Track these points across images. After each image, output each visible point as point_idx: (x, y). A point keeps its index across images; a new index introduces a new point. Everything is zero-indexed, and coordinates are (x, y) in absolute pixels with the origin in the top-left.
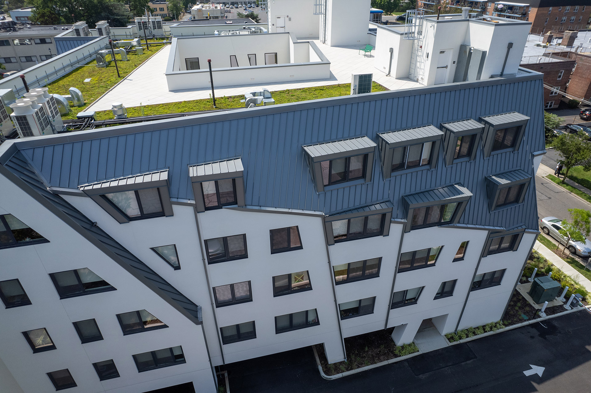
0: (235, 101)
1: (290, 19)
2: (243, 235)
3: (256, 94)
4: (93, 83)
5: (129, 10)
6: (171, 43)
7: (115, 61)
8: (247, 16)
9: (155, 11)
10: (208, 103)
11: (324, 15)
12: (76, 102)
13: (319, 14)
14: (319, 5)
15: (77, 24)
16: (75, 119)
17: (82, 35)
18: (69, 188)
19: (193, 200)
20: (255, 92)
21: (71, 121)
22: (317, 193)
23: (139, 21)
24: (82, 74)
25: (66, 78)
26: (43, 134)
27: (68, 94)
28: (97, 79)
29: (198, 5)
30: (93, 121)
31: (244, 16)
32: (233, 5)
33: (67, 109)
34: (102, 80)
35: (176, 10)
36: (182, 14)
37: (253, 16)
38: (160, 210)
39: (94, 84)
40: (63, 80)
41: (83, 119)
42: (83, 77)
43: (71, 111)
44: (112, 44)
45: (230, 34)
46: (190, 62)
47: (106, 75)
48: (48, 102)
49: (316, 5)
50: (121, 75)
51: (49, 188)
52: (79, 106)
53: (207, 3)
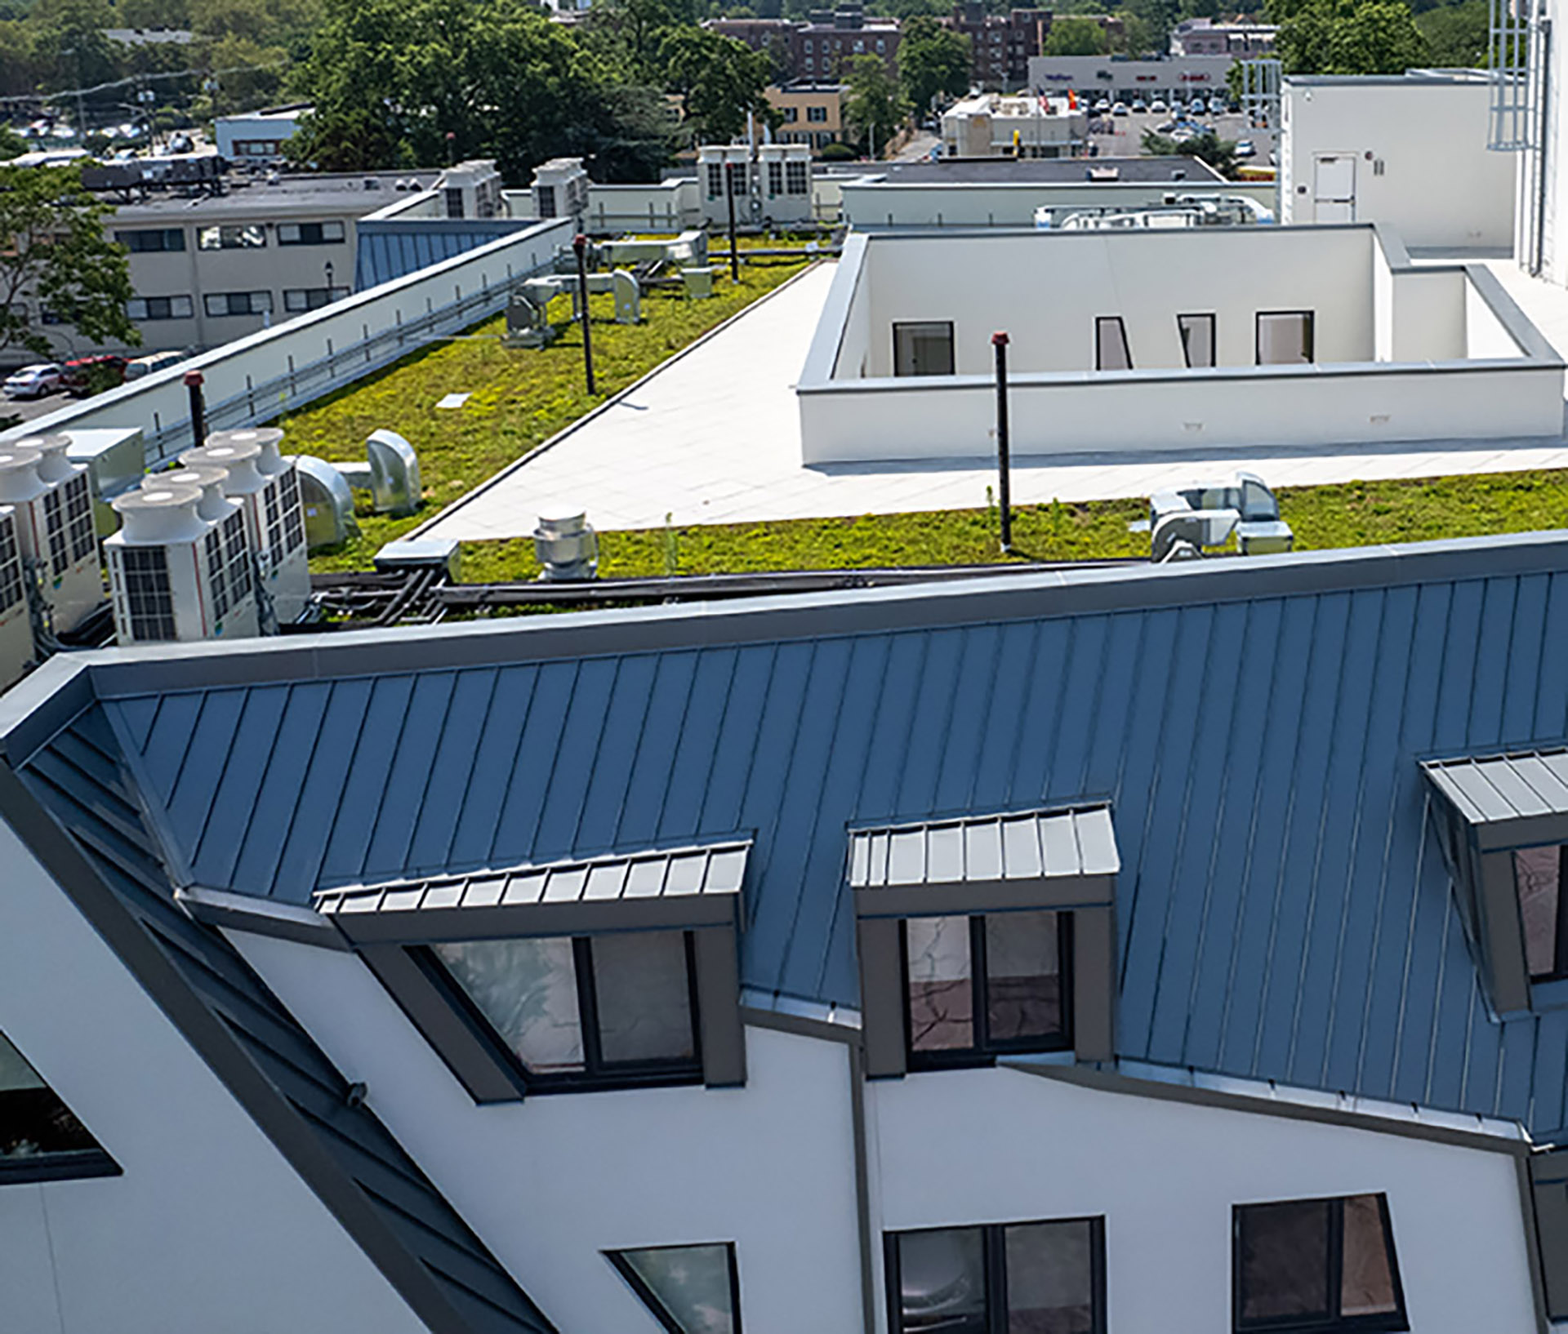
0: (1102, 523)
1: (1379, 168)
2: (1087, 1224)
3: (1205, 497)
4: (476, 414)
5: (682, 113)
6: (838, 254)
7: (586, 322)
8: (1186, 150)
9: (789, 122)
10: (977, 530)
11: (1539, 154)
12: (384, 496)
13: (1514, 149)
14: (1515, 108)
15: (460, 168)
16: (367, 570)
17: (470, 215)
18: (270, 896)
19: (848, 1007)
20: (1203, 487)
21: (346, 580)
22: (1495, 1019)
23: (717, 160)
24: (437, 372)
25: (364, 390)
26: (218, 632)
27: (362, 458)
28: (492, 398)
29: (975, 97)
30: (440, 586)
31: (1173, 150)
32: (1129, 104)
33: (342, 522)
34: (514, 402)
35: (876, 118)
36: (902, 133)
37: (1211, 151)
38: (682, 1045)
39: (479, 418)
40: (353, 397)
41: (401, 572)
42: (438, 389)
43: (355, 532)
44: (586, 253)
45: (1104, 226)
46: (915, 340)
47: (534, 381)
48: (269, 492)
49: (1501, 109)
50: (598, 385)
51: (186, 889)
52: (395, 515)
53: (1012, 92)
